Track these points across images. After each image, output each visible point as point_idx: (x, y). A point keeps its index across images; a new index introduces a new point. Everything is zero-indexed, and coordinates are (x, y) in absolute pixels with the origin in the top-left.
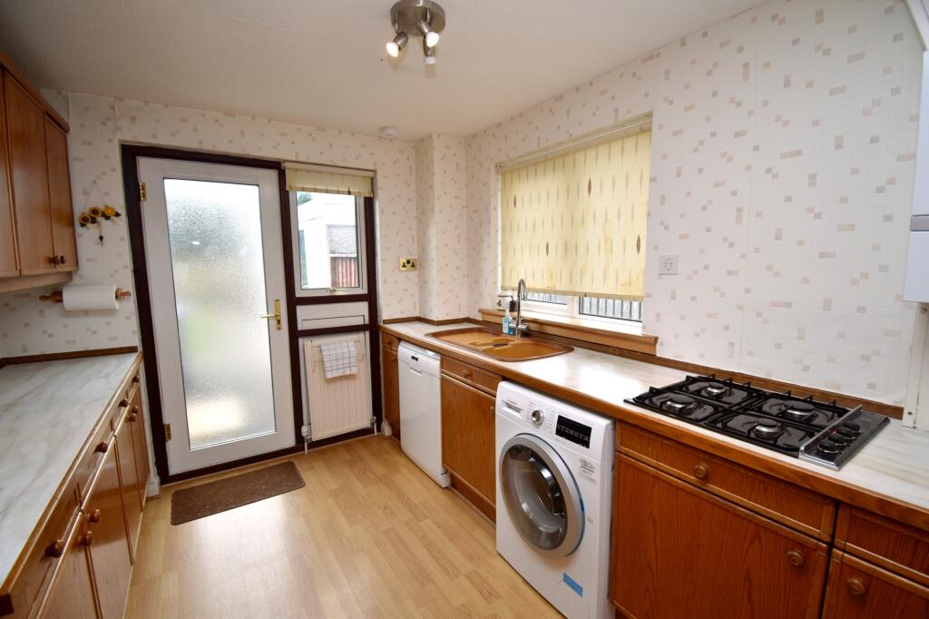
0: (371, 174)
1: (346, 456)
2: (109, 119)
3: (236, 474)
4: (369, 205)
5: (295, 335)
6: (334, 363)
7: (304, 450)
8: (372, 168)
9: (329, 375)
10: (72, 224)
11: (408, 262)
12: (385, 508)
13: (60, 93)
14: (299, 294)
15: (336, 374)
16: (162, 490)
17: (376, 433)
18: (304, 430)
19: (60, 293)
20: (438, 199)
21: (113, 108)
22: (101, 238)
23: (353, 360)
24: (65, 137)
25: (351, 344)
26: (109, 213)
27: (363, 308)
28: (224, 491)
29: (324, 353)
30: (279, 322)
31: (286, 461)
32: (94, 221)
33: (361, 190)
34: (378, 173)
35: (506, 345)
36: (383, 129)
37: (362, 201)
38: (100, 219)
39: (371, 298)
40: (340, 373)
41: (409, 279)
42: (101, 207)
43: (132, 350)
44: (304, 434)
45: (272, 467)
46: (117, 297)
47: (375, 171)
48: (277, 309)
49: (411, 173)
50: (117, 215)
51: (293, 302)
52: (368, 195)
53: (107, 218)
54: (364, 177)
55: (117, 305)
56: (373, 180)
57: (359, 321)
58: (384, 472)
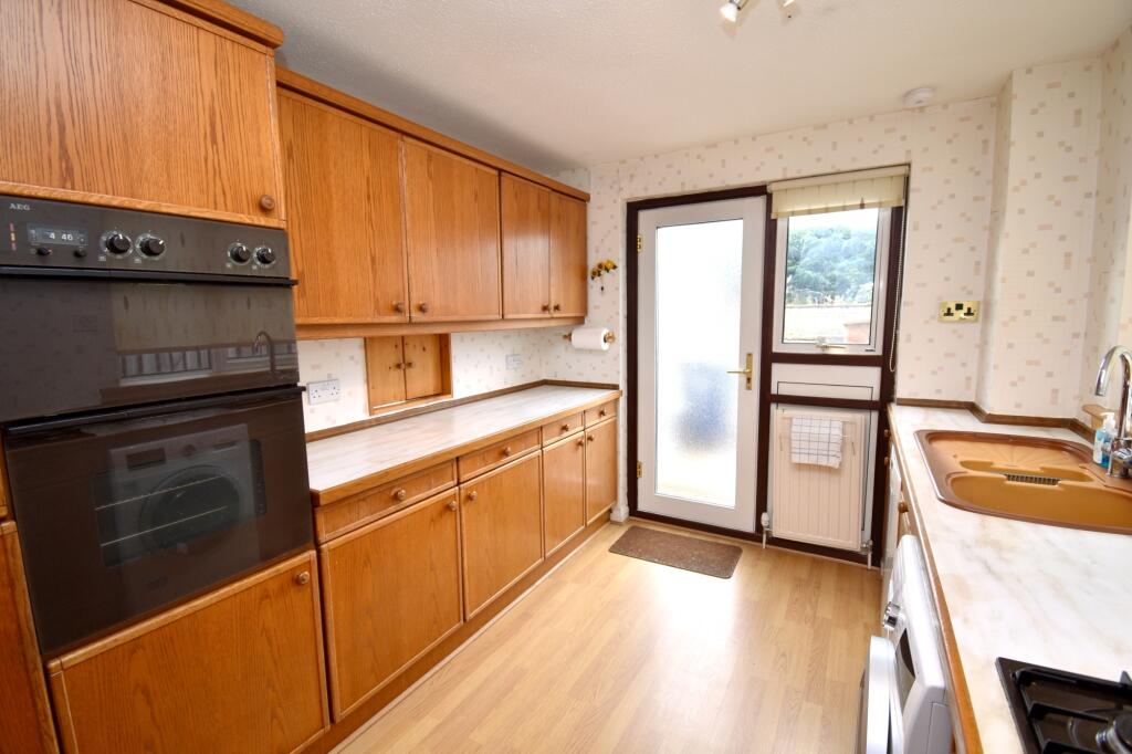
0: (902, 170)
1: (803, 572)
2: (614, 182)
3: (687, 535)
4: (898, 217)
5: (767, 399)
6: (804, 445)
7: (761, 541)
8: (903, 161)
9: (796, 459)
10: (584, 278)
11: (959, 307)
12: (784, 655)
13: (586, 169)
14: (777, 348)
15: (805, 460)
16: (628, 521)
17: (869, 566)
18: (765, 517)
19: (570, 335)
20: (1016, 189)
21: (618, 171)
22: (602, 289)
23: (835, 448)
24: (585, 206)
25: (838, 424)
26: (609, 266)
27: (873, 375)
28: (662, 544)
29: (794, 429)
30: (749, 380)
31: (737, 545)
32: (599, 275)
33: (883, 200)
34: (913, 166)
35: (1054, 482)
36: (908, 94)
37: (887, 214)
38: (603, 272)
39: (885, 362)
40: (812, 460)
41: (960, 337)
42: (605, 262)
43: (615, 387)
44: (764, 523)
45: (720, 544)
46: (605, 341)
47: (909, 165)
48: (749, 364)
49: (985, 151)
50: (615, 267)
51: (769, 358)
52: (896, 205)
53: (607, 270)
54: (892, 177)
55: (605, 346)
56: (907, 179)
57: (864, 395)
58: (830, 616)
